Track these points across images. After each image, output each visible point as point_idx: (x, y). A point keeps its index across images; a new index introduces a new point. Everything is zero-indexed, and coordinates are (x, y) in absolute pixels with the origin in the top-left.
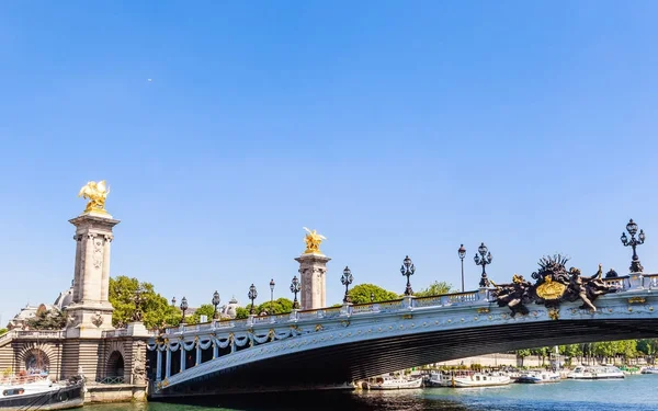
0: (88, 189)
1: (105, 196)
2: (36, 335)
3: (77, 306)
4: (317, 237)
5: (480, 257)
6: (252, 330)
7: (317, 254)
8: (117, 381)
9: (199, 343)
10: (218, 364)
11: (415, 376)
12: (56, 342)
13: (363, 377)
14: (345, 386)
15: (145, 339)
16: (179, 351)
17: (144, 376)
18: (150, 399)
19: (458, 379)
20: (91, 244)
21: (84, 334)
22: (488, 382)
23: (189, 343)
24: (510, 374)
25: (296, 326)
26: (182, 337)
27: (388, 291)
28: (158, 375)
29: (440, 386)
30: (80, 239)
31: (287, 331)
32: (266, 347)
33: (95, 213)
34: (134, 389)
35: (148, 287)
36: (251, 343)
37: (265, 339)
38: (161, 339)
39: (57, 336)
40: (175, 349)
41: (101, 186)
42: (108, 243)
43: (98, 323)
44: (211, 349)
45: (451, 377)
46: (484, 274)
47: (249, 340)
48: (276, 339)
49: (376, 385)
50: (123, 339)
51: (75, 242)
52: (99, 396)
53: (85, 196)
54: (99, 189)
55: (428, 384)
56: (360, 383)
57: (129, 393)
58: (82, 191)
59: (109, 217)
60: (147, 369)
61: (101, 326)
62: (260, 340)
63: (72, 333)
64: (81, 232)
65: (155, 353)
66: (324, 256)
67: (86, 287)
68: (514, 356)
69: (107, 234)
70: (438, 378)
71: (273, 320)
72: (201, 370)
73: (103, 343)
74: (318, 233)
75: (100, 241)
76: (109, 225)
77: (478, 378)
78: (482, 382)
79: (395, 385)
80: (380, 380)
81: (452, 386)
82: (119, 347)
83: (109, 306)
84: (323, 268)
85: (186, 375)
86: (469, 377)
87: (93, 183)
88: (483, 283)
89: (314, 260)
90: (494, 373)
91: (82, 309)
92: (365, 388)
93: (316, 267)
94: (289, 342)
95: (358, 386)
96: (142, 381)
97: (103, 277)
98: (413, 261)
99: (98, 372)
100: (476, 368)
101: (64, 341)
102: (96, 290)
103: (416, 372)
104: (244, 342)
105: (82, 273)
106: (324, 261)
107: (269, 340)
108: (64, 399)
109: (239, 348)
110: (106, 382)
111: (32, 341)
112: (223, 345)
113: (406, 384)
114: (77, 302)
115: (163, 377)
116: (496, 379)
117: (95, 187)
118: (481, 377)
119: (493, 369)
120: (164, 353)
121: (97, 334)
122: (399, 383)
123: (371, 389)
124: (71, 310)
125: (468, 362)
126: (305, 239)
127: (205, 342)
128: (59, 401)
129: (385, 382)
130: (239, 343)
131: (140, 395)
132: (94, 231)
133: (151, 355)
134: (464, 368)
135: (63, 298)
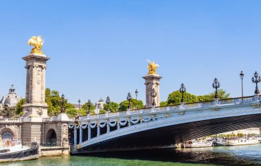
0: (32, 41)
1: (42, 44)
2: (7, 121)
3: (28, 105)
4: (155, 65)
5: (255, 79)
6: (130, 117)
7: (155, 75)
8: (54, 145)
9: (99, 124)
10: (110, 135)
11: (209, 140)
12: (18, 124)
13: (181, 141)
14: (172, 146)
15: (67, 123)
16: (87, 129)
17: (68, 142)
18: (71, 154)
19: (232, 142)
20: (35, 71)
21: (33, 120)
22: (247, 143)
23: (93, 124)
24: (258, 138)
25: (155, 115)
26: (89, 121)
27: (191, 94)
28: (75, 142)
29: (222, 145)
30: (28, 68)
31: (150, 118)
32: (137, 126)
33: (37, 54)
34: (63, 149)
35: (56, 93)
36: (129, 124)
37: (137, 122)
38: (76, 122)
39: (18, 121)
40: (85, 127)
41: (39, 39)
42: (44, 70)
43: (40, 114)
44: (106, 127)
45: (227, 141)
46: (257, 88)
47: (128, 122)
48: (143, 122)
49: (189, 145)
50: (55, 122)
51: (26, 70)
52: (45, 153)
53: (31, 44)
54: (38, 40)
55: (216, 145)
56: (180, 145)
57: (60, 151)
58: (29, 42)
59: (44, 56)
60: (69, 138)
61: (42, 116)
62: (134, 122)
63: (26, 120)
64: (29, 64)
65: (73, 129)
66: (158, 76)
67: (33, 94)
68: (259, 129)
69: (43, 65)
70: (220, 141)
71: (141, 111)
72: (100, 138)
73: (43, 124)
74: (155, 63)
75: (40, 69)
76: (44, 60)
77: (242, 141)
78: (244, 143)
79: (198, 145)
80: (190, 143)
81: (228, 146)
82: (53, 127)
83: (46, 105)
84: (158, 82)
85: (91, 141)
86: (237, 141)
87: (35, 37)
88: (256, 92)
89: (153, 78)
90: (250, 138)
91: (32, 106)
92: (182, 147)
93: (154, 82)
94: (151, 123)
95: (178, 146)
96: (67, 145)
97: (42, 88)
98: (219, 81)
99: (41, 140)
100: (240, 136)
101: (22, 124)
102: (38, 96)
103: (210, 138)
104: (125, 123)
105: (31, 86)
106: (158, 79)
107: (139, 122)
108: (30, 155)
109: (122, 127)
110: (48, 145)
111: (5, 124)
112: (113, 125)
113: (204, 145)
114: (28, 102)
115: (78, 143)
116: (251, 141)
117: (36, 39)
118: (244, 140)
119: (249, 136)
120: (78, 130)
121: (40, 120)
122: (201, 144)
123: (186, 148)
124: (25, 107)
125: (236, 132)
126: (148, 67)
127: (102, 124)
128: (28, 156)
129: (193, 144)
130: (123, 124)
131: (66, 152)
132: (36, 64)
133: (71, 131)
134: (234, 135)
135: (4, 99)
